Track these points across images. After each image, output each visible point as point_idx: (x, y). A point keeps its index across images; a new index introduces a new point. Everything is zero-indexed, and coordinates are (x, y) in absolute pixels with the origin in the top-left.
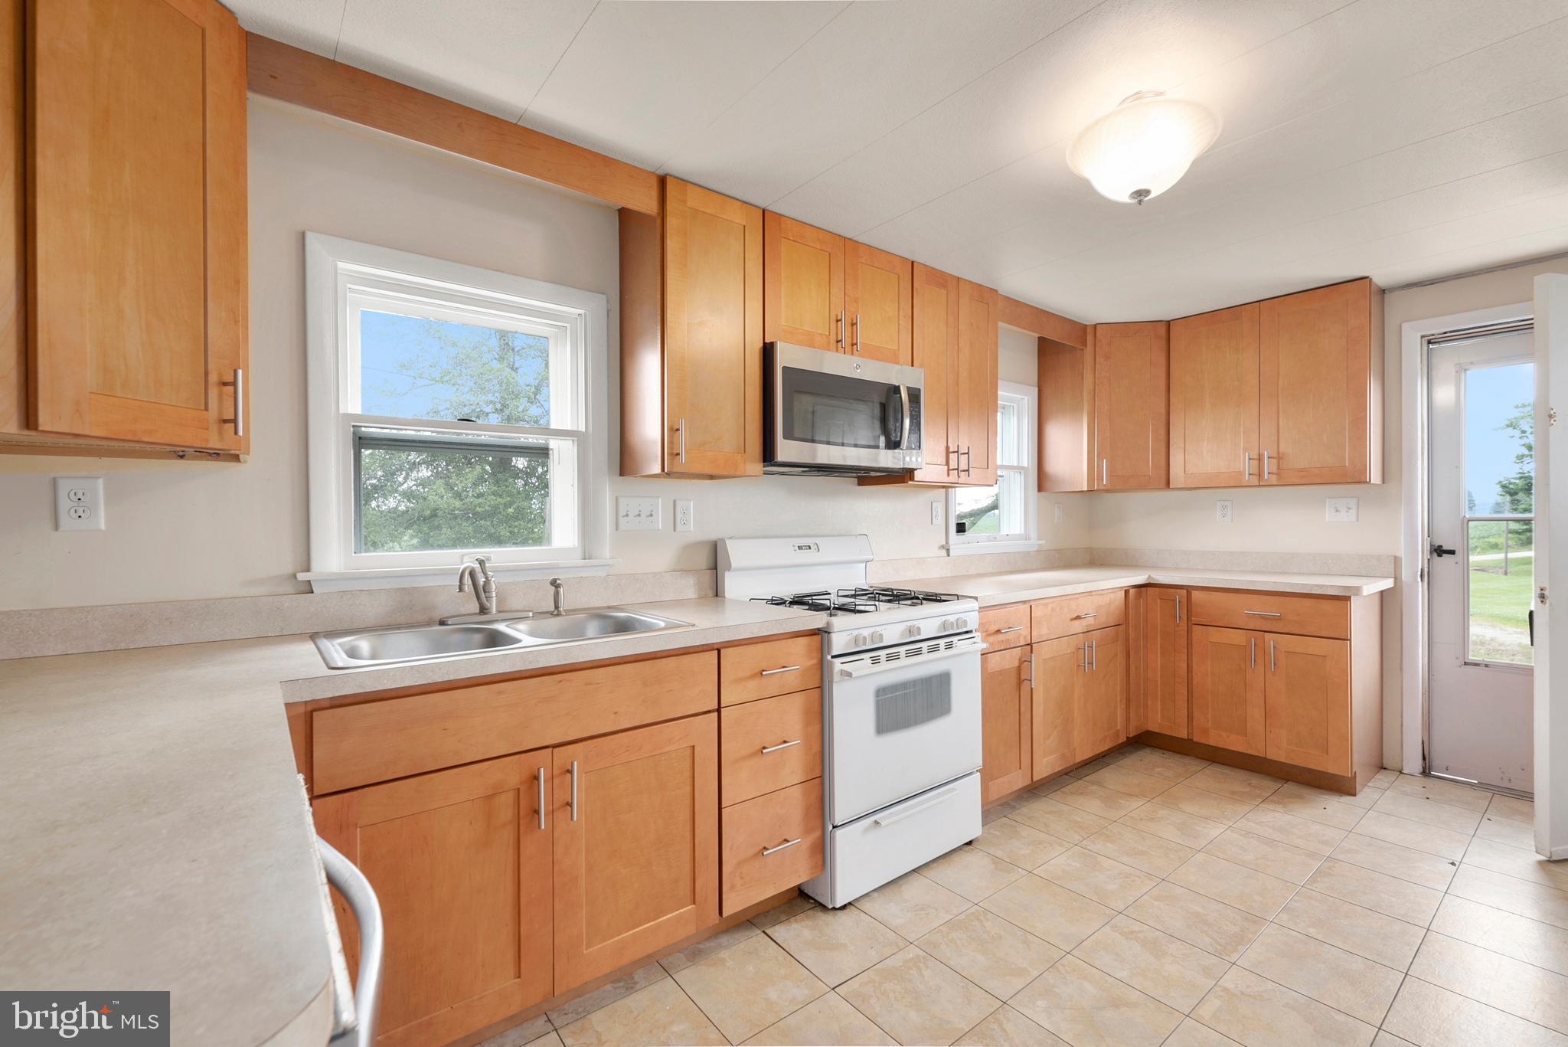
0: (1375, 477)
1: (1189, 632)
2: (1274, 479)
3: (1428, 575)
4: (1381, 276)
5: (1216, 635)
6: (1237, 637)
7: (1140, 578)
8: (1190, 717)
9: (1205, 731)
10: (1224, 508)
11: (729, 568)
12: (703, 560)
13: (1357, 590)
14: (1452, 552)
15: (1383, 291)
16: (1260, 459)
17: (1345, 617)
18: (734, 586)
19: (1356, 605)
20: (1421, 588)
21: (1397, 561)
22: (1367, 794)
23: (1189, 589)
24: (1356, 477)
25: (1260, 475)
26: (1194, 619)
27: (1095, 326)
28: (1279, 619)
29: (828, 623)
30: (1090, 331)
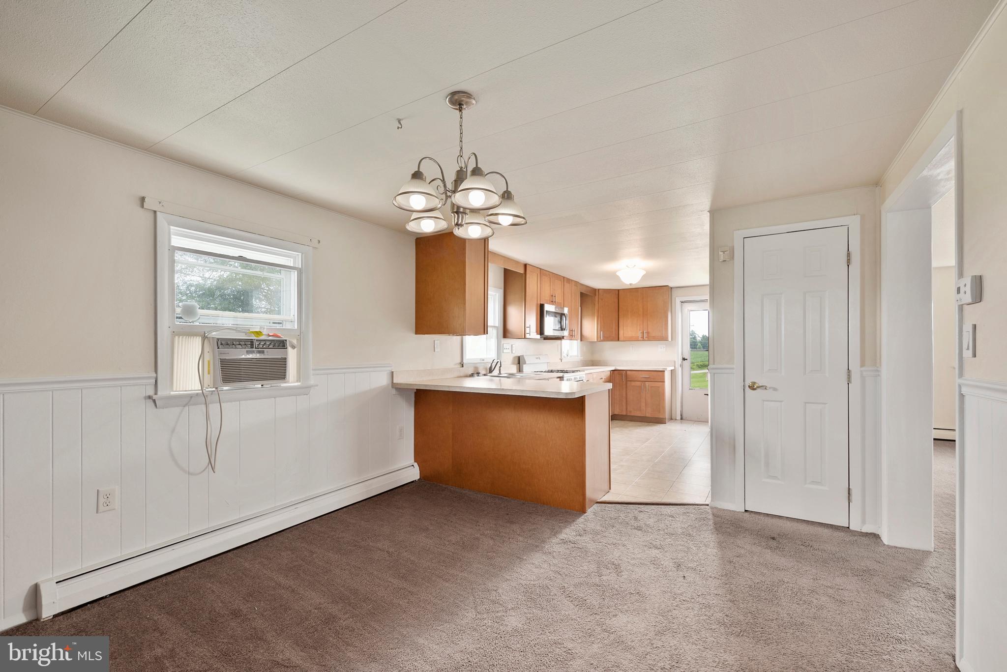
0: (670, 339)
1: (626, 384)
2: (647, 339)
3: (682, 366)
4: (671, 285)
5: (633, 384)
6: (638, 384)
7: (613, 368)
8: (627, 409)
9: (630, 412)
10: (633, 347)
11: (525, 363)
12: (516, 361)
13: (666, 369)
14: (687, 359)
15: (671, 288)
16: (643, 333)
17: (663, 376)
18: (526, 368)
19: (666, 372)
20: (680, 369)
21: (675, 362)
22: (667, 424)
23: (626, 371)
24: (666, 339)
25: (643, 337)
26: (628, 379)
27: (599, 290)
28: (649, 378)
29: (563, 375)
30: (597, 291)
